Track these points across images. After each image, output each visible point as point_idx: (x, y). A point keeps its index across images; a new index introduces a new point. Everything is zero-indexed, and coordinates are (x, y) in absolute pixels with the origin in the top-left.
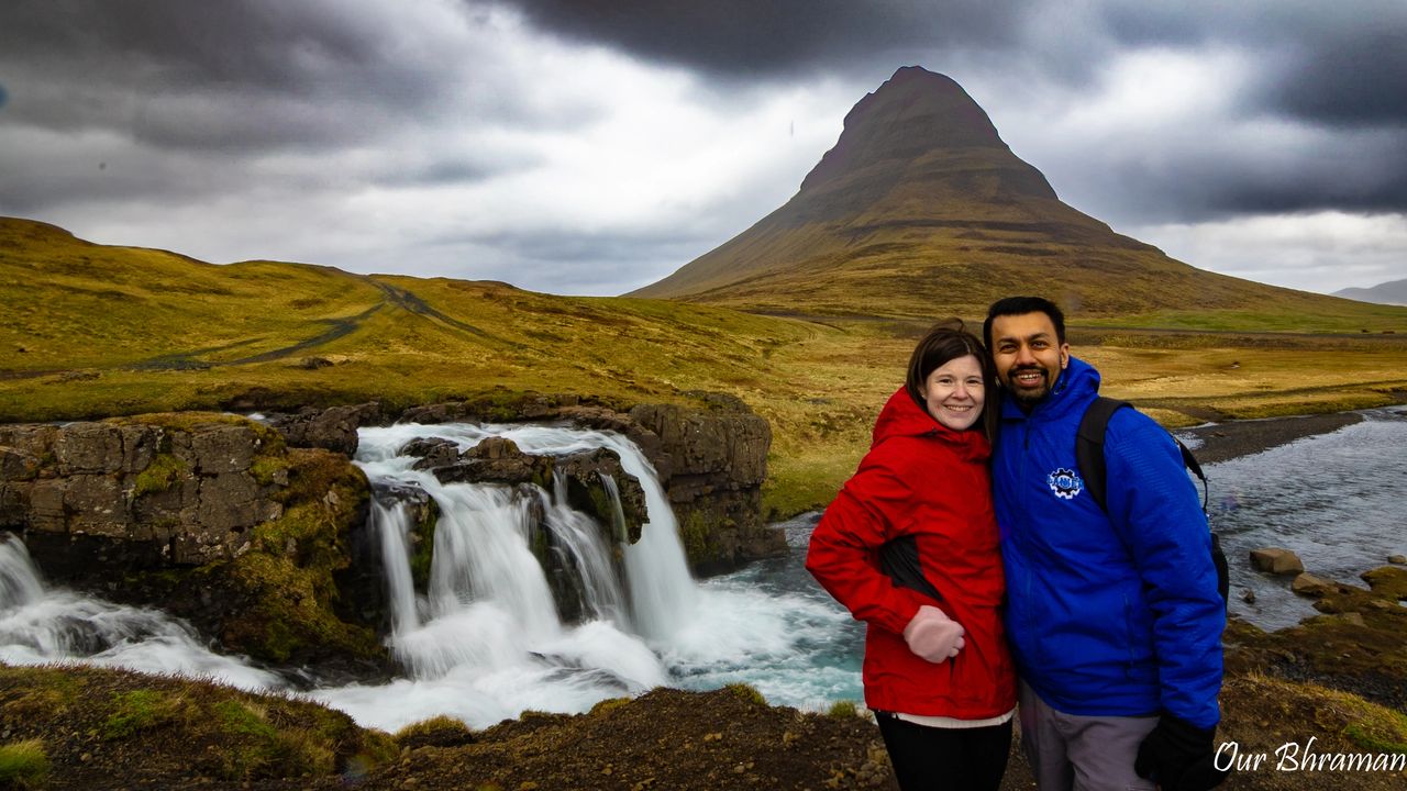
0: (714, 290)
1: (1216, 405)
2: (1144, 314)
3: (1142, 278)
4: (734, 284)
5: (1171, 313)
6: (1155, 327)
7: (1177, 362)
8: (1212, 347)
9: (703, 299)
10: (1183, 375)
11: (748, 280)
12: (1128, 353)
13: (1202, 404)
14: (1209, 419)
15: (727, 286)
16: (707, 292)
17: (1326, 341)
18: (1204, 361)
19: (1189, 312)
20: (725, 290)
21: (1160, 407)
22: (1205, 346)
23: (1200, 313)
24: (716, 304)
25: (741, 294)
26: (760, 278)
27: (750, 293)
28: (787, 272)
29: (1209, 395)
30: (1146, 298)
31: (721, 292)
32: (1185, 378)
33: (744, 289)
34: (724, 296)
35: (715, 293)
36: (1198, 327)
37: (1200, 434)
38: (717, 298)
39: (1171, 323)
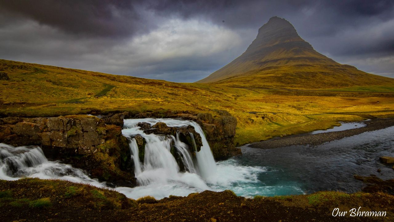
1: (371, 114)
2: (349, 87)
3: (349, 76)
4: (226, 79)
5: (358, 86)
6: (352, 91)
7: (359, 101)
8: (370, 97)
9: (217, 83)
10: (361, 105)
11: (230, 78)
12: (344, 99)
13: (366, 114)
14: (369, 118)
15: (224, 80)
16: (218, 81)
18: (368, 101)
19: (364, 86)
20: (224, 81)
21: (353, 115)
22: (368, 96)
23: (367, 86)
24: (221, 85)
25: (228, 82)
26: (234, 77)
27: (231, 82)
28: (242, 75)
29: (369, 111)
30: (350, 82)
31: (222, 81)
32: (362, 106)
33: (229, 80)
34: (223, 83)
35: (221, 81)
36: (366, 91)
37: (365, 123)
38: (221, 83)
39: (358, 90)
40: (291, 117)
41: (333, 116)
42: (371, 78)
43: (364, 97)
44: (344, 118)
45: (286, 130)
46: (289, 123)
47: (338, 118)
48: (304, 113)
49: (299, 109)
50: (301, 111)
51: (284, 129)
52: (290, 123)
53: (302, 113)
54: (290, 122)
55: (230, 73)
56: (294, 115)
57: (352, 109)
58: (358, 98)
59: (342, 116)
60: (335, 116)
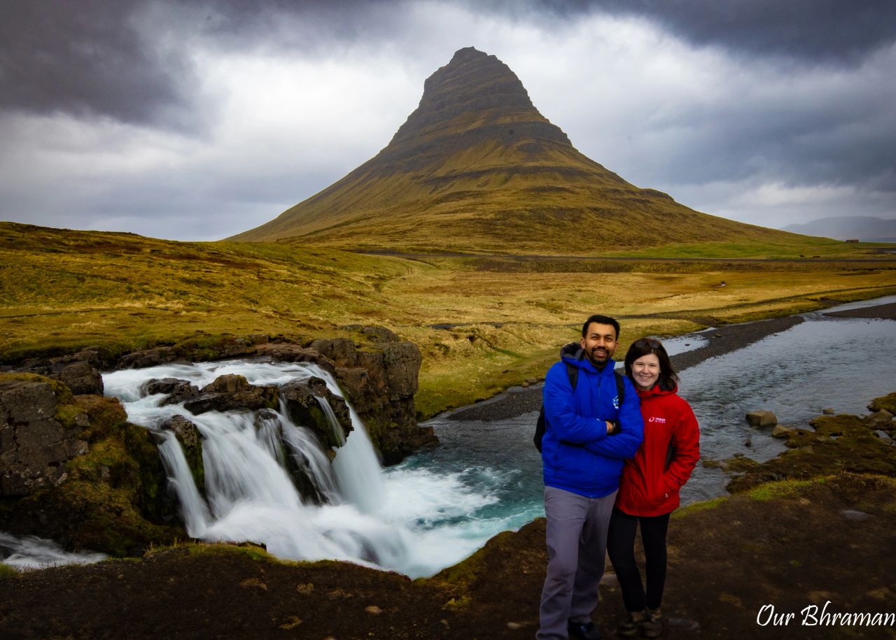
0: (316, 232)
1: (715, 315)
2: (659, 246)
3: (658, 219)
4: (335, 227)
5: (677, 245)
6: (667, 257)
7: (684, 283)
8: (706, 271)
9: (308, 241)
10: (689, 293)
11: (347, 223)
12: (651, 278)
13: (705, 315)
14: (710, 325)
15: (328, 229)
16: (310, 234)
17: (779, 264)
18: (703, 282)
19: (690, 244)
20: (327, 232)
21: (678, 318)
22: (702, 270)
23: (697, 245)
24: (321, 245)
25: (343, 236)
26: (358, 221)
27: (351, 235)
28: (381, 215)
29: (709, 308)
30: (660, 234)
31: (322, 234)
32: (692, 295)
33: (344, 230)
34: (328, 238)
35: (319, 235)
36: (695, 256)
37: (706, 336)
38: (321, 239)
39: (677, 253)
40: (539, 333)
41: (635, 325)
42: (704, 225)
43: (692, 272)
44: (659, 327)
45: (533, 368)
46: (536, 348)
47: (646, 328)
48: (567, 319)
49: (555, 309)
50: (560, 315)
51: (527, 366)
52: (539, 348)
53: (564, 321)
54: (537, 344)
55: (345, 209)
56: (546, 326)
57: (672, 304)
58: (682, 275)
59: (655, 322)
60: (640, 325)
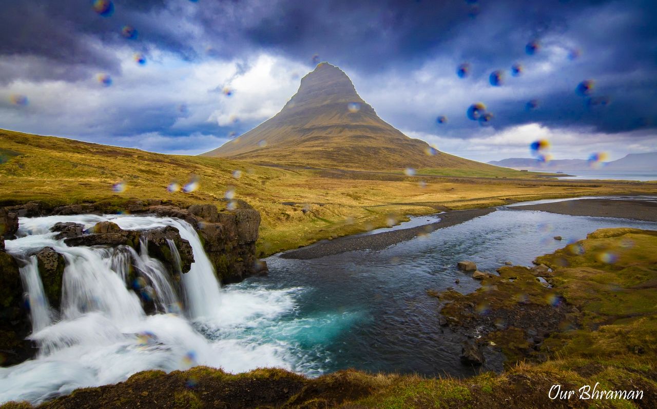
0: (240, 154)
1: (446, 205)
2: (420, 169)
3: (420, 155)
4: (250, 152)
5: (429, 169)
6: (423, 174)
7: (431, 188)
8: (444, 182)
9: (235, 158)
10: (433, 193)
11: (257, 150)
12: (413, 184)
13: (440, 205)
14: (443, 210)
15: (246, 153)
16: (238, 155)
17: (484, 181)
18: (441, 188)
19: (437, 169)
20: (246, 155)
21: (425, 206)
22: (442, 182)
23: (440, 169)
24: (241, 161)
25: (253, 157)
26: (262, 150)
27: (257, 156)
28: (274, 147)
29: (443, 201)
30: (421, 163)
31: (244, 155)
32: (434, 194)
33: (254, 154)
34: (245, 157)
35: (242, 156)
36: (439, 175)
37: (439, 216)
38: (242, 158)
39: (429, 173)
40: (345, 210)
41: (400, 208)
42: (445, 159)
43: (436, 183)
44: (413, 210)
45: (337, 229)
46: (342, 218)
47: (406, 210)
48: (363, 204)
49: (356, 198)
50: (359, 201)
51: (334, 227)
52: (344, 218)
53: (360, 205)
54: (343, 216)
55: (257, 143)
56: (349, 207)
57: (423, 198)
58: (431, 184)
59: (412, 207)
60: (403, 208)
